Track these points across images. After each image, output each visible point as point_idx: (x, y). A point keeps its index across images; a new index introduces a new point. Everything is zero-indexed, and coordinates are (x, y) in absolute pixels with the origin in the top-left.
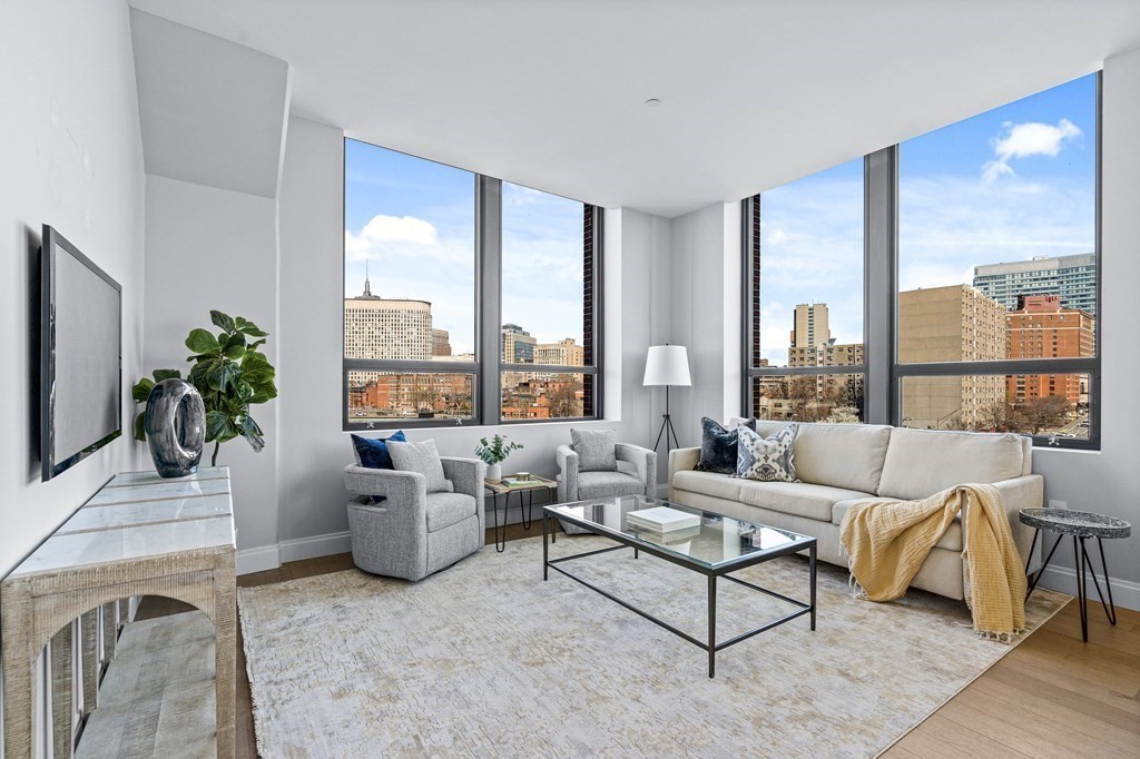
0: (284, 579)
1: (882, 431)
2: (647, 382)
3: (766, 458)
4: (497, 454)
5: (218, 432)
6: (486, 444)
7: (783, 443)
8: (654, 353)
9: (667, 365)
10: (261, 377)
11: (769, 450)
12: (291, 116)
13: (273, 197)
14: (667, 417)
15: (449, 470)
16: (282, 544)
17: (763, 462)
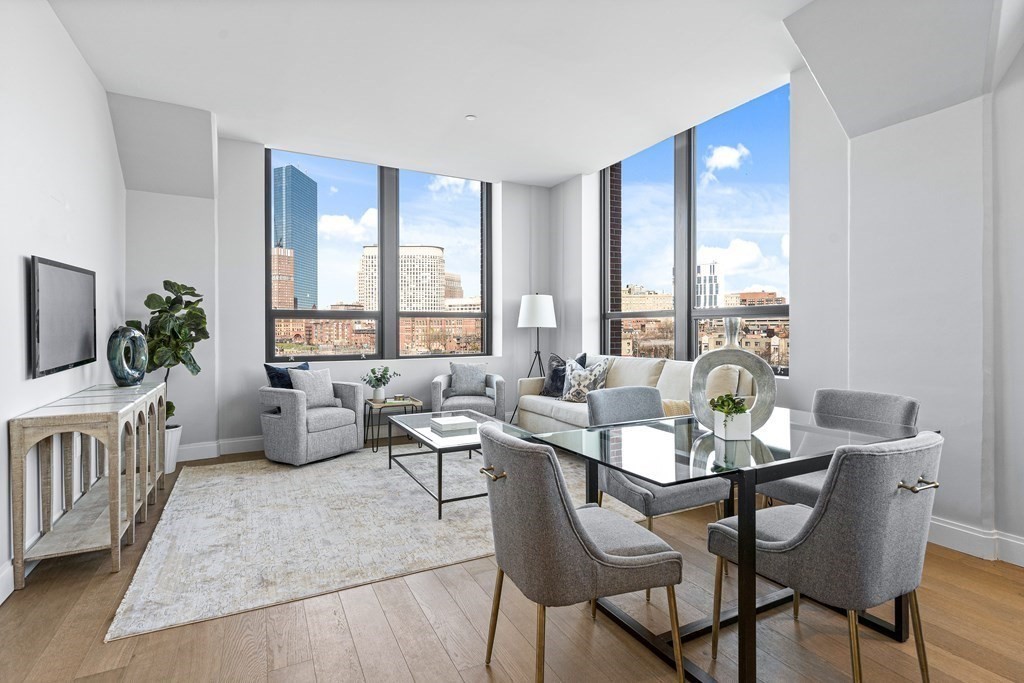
0: (216, 464)
1: (659, 363)
2: (521, 324)
3: (579, 385)
4: (379, 381)
5: (166, 361)
6: (374, 373)
7: (594, 373)
8: (525, 299)
9: (533, 310)
10: (199, 324)
11: (582, 378)
12: (220, 139)
13: (213, 198)
14: (538, 353)
15: (337, 391)
16: (221, 442)
17: (577, 387)
